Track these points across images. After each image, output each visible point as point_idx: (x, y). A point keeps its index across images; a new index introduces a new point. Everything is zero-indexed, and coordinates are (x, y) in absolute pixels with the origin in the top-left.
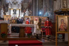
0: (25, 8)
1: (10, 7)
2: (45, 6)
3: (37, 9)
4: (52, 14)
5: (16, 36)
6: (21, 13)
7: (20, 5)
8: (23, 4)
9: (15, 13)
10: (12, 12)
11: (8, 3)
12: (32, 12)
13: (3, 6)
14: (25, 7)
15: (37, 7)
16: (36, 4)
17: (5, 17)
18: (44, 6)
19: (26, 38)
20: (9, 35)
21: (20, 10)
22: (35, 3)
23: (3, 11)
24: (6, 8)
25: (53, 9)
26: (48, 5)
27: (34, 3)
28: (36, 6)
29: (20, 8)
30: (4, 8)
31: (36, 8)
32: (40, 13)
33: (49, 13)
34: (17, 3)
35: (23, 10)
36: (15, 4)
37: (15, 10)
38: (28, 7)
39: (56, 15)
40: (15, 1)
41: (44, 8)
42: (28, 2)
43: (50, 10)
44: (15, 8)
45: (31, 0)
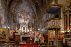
1: (21, 26)
3: (37, 27)
4: (46, 30)
5: (24, 43)
8: (29, 24)
9: (24, 29)
10: (22, 29)
12: (34, 29)
14: (30, 26)
17: (18, 32)
18: (41, 25)
19: (30, 43)
20: (21, 42)
24: (19, 26)
26: (43, 25)
27: (35, 24)
29: (27, 27)
30: (18, 26)
32: (39, 29)
33: (44, 29)
34: (25, 23)
35: (29, 28)
36: (24, 24)
38: (32, 26)
39: (48, 30)
44: (24, 27)
45: (33, 22)
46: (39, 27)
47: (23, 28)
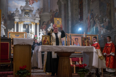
0: (44, 22)
1: (17, 20)
2: (89, 15)
3: (70, 22)
6: (40, 31)
7: (38, 15)
8: (41, 14)
9: (27, 31)
10: (21, 29)
11: (12, 12)
13: (3, 17)
14: (46, 20)
15: (70, 18)
16: (68, 13)
21: (36, 25)
22: (65, 12)
23: (4, 26)
24: (8, 22)
25: (110, 18)
26: (96, 12)
27: (63, 12)
28: (68, 17)
29: (37, 21)
31: (68, 21)
32: (80, 29)
33: (100, 27)
34: (31, 11)
35: (41, 26)
37: (27, 24)
38: (51, 20)
40: (28, 8)
41: (87, 19)
42: (51, 11)
43: (102, 22)
44: (27, 21)
45: (56, 7)
46: (77, 23)
47: (24, 26)
